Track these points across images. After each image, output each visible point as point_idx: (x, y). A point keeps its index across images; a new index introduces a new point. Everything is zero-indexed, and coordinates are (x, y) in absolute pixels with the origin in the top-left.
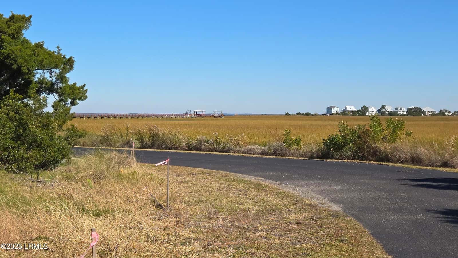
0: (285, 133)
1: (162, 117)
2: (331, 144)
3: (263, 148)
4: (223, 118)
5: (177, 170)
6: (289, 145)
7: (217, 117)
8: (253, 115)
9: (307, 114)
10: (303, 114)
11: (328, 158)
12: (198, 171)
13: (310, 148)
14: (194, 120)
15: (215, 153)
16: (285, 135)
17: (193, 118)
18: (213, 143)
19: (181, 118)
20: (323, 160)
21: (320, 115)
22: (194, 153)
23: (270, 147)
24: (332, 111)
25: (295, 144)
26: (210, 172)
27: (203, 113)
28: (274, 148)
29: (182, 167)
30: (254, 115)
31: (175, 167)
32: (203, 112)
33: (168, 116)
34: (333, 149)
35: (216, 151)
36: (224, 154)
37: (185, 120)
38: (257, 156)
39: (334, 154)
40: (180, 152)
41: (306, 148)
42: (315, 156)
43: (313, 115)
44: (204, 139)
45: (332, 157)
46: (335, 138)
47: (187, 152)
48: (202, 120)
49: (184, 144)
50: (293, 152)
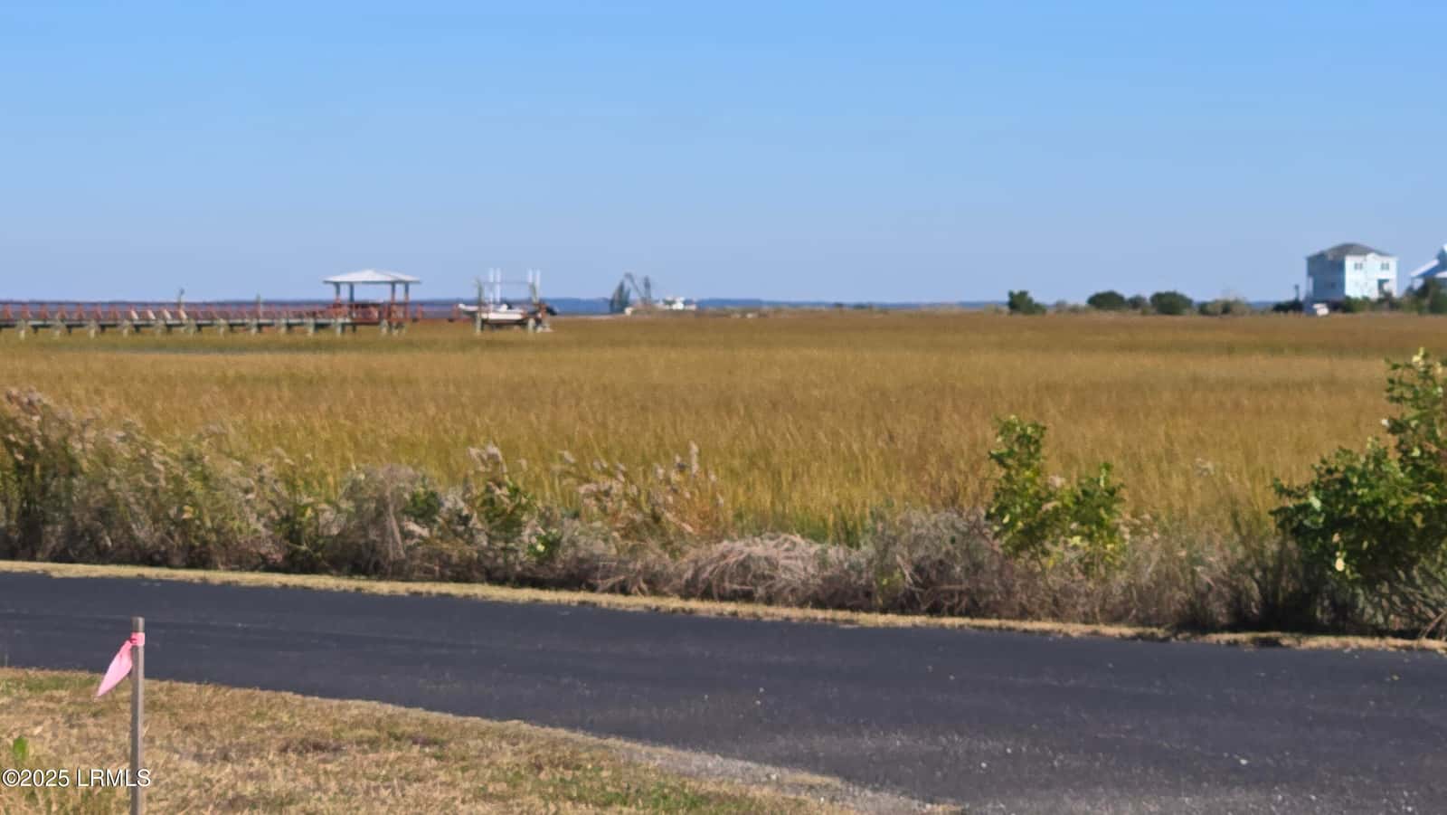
0: (998, 444)
1: (103, 327)
2: (1334, 523)
3: (835, 553)
4: (546, 329)
5: (200, 716)
6: (1033, 536)
7: (499, 325)
8: (765, 308)
9: (1168, 304)
10: (1136, 303)
11: (1314, 629)
12: (357, 724)
13: (1183, 554)
14: (331, 347)
15: (481, 590)
16: (1000, 460)
17: (324, 336)
18: (465, 520)
19: (240, 336)
20: (1274, 643)
21: (1263, 313)
22: (327, 593)
23: (886, 550)
24: (1342, 284)
25: (1074, 526)
26: (444, 728)
27: (400, 296)
28: (920, 553)
29: (239, 693)
30: (778, 308)
31: (189, 690)
32: (400, 288)
33: (142, 315)
34: (1346, 561)
35: (493, 578)
36: (547, 596)
37: (265, 347)
38: (795, 613)
39: (1355, 596)
40: (226, 585)
41: (1155, 557)
42: (1219, 611)
43: (1209, 308)
44: (404, 489)
45: (1345, 624)
46: (1362, 475)
47: (275, 584)
48: (393, 346)
49: (254, 527)
50: (1055, 580)
